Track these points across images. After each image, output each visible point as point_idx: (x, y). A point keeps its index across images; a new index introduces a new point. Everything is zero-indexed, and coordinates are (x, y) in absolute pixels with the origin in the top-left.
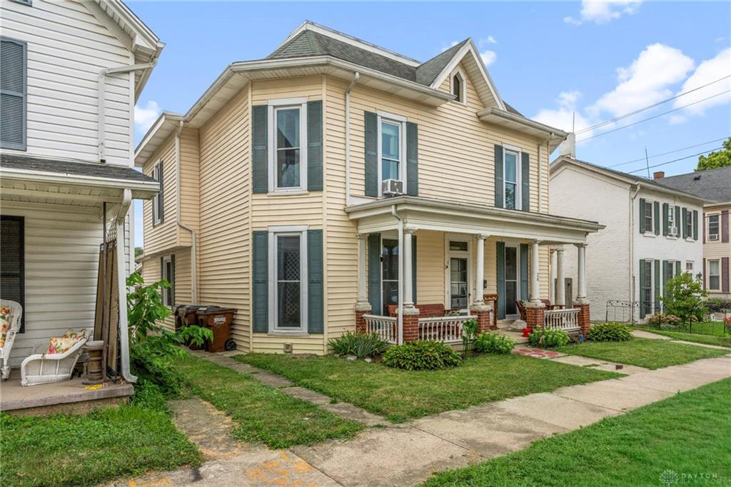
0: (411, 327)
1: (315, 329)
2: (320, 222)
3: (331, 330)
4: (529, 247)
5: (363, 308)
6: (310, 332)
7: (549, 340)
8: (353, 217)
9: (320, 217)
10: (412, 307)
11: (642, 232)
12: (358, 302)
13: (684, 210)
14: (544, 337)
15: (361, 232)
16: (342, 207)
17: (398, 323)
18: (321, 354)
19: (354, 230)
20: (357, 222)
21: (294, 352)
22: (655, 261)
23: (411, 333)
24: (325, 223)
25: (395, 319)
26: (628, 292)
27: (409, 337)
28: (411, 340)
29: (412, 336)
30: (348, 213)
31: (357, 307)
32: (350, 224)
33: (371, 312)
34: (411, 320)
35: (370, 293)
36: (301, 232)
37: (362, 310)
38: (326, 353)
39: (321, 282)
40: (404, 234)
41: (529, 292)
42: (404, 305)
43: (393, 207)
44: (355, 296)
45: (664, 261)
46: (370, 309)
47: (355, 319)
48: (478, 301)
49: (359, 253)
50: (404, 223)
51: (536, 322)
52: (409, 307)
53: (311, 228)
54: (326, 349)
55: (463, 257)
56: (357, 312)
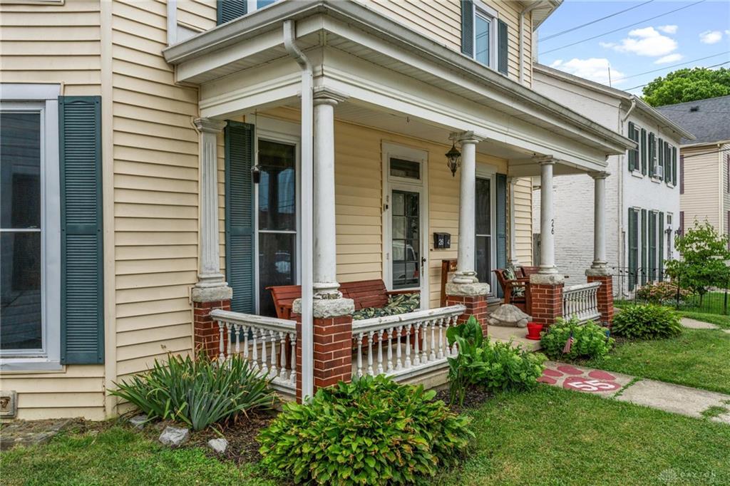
0: (335, 346)
1: (82, 355)
2: (94, 78)
3: (124, 355)
4: (508, 180)
5: (213, 294)
6: (67, 361)
7: (583, 346)
8: (186, 74)
9: (93, 64)
10: (336, 296)
11: (630, 170)
12: (200, 279)
13: (666, 144)
14: (575, 341)
15: (208, 114)
16: (157, 50)
17: (299, 335)
18: (97, 416)
19: (189, 109)
20: (196, 89)
21: (22, 416)
22: (642, 210)
23: (332, 364)
24: (107, 80)
25: (292, 324)
26: (617, 254)
27: (328, 374)
28: (335, 381)
29: (337, 372)
30: (174, 66)
31: (196, 293)
32: (179, 95)
33: (231, 305)
34: (334, 330)
35: (229, 259)
36: (42, 102)
37: (209, 299)
38: (110, 414)
39: (96, 231)
40: (315, 105)
41: (508, 255)
42: (315, 290)
43: (287, 27)
44: (192, 266)
45: (649, 211)
46: (230, 296)
47: (192, 320)
48: (466, 275)
49: (201, 165)
50: (315, 78)
51: (552, 312)
52: (329, 297)
53: (71, 92)
54: (110, 402)
55: (413, 189)
56: (197, 304)
